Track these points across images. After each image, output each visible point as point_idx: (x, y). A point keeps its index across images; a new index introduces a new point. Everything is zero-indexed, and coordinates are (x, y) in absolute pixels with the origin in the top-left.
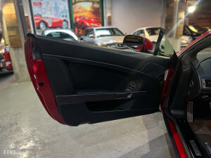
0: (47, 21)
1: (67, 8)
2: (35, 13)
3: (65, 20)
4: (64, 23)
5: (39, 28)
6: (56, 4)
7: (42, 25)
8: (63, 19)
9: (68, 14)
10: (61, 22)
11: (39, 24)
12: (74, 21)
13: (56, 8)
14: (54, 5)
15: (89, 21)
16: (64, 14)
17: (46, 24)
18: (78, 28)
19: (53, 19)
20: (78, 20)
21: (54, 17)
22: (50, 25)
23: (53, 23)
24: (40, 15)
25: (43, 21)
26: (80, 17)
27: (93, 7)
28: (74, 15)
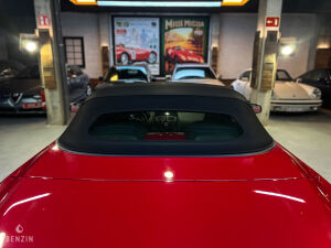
0: (130, 52)
1: (157, 37)
2: (117, 42)
3: (153, 52)
4: (151, 56)
5: (120, 61)
6: (143, 31)
7: (124, 58)
8: (150, 50)
9: (158, 44)
10: (147, 54)
11: (120, 56)
12: (165, 54)
13: (144, 37)
14: (140, 33)
15: (186, 54)
16: (153, 45)
17: (129, 56)
18: (170, 62)
19: (138, 50)
20: (170, 52)
21: (139, 47)
22: (134, 58)
23: (137, 55)
24: (123, 46)
25: (126, 53)
26: (173, 48)
27: (193, 35)
28: (166, 46)
